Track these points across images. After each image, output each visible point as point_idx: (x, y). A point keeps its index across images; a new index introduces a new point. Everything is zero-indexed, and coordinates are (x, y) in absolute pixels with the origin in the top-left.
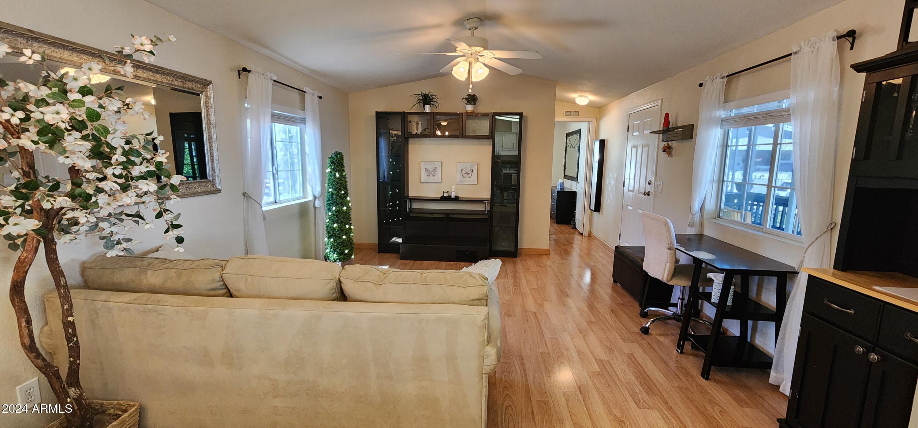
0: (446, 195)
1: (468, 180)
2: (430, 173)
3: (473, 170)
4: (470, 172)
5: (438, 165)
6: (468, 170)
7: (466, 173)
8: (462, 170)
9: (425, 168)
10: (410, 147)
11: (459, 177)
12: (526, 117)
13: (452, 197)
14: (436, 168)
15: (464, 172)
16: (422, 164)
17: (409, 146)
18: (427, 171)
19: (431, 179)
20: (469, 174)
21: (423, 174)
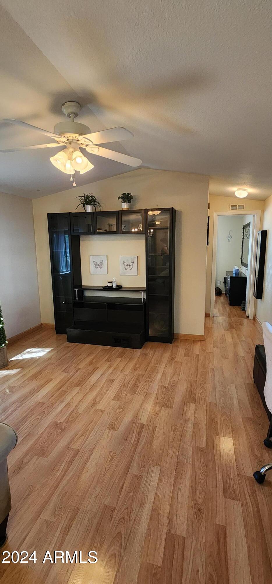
0: (110, 285)
1: (129, 272)
2: (98, 265)
3: (133, 262)
4: (131, 264)
5: (104, 258)
6: (129, 263)
7: (127, 265)
8: (124, 262)
9: (94, 261)
10: (82, 243)
11: (121, 269)
12: (180, 212)
13: (113, 287)
14: (102, 261)
15: (126, 265)
16: (91, 257)
17: (80, 242)
18: (95, 263)
19: (99, 270)
20: (130, 266)
21: (92, 266)
